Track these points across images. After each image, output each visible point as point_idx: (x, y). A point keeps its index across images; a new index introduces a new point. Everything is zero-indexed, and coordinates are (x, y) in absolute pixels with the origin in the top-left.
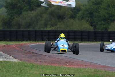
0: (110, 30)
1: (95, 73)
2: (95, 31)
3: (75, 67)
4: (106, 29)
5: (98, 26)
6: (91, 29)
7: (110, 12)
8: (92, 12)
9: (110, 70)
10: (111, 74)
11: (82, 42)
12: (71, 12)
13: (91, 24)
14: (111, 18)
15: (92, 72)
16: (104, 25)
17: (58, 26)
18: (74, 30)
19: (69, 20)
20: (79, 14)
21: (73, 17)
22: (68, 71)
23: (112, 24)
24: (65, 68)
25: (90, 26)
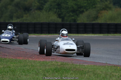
0: (78, 22)
1: (62, 66)
2: (63, 23)
3: (41, 60)
4: (75, 20)
5: (66, 18)
6: (59, 20)
7: (79, 3)
8: (60, 3)
9: (77, 63)
10: (79, 67)
11: (49, 34)
12: (38, 4)
13: (59, 16)
14: (79, 9)
15: (58, 65)
16: (72, 16)
17: (24, 18)
18: (41, 22)
19: (36, 11)
20: (47, 5)
21: (40, 9)
22: (34, 64)
23: (81, 15)
24: (30, 61)
25: (58, 17)
